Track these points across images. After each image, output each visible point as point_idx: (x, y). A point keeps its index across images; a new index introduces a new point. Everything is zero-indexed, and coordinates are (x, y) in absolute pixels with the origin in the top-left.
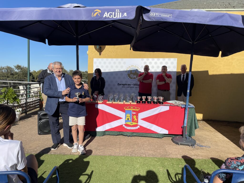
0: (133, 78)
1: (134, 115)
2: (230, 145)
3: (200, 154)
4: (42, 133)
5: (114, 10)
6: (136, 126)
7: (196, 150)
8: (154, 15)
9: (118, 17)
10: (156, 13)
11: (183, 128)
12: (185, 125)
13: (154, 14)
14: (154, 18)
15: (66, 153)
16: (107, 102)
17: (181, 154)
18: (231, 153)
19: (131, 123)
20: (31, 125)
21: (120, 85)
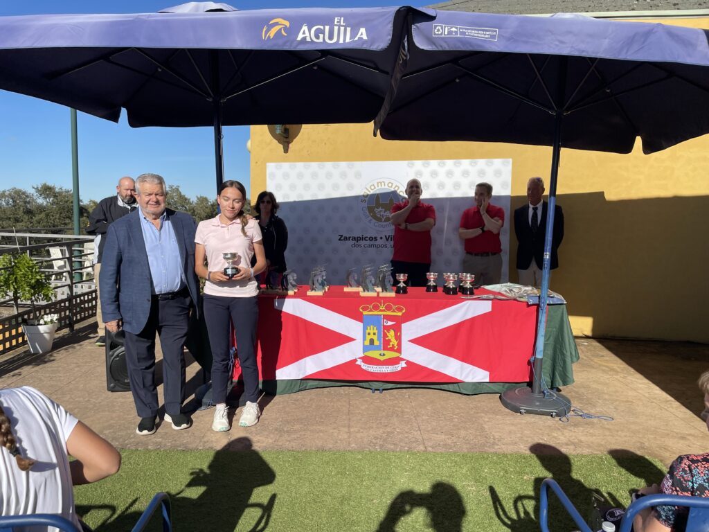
0: (383, 220)
1: (388, 328)
2: (670, 409)
3: (583, 438)
4: (119, 386)
5: (328, 21)
6: (396, 361)
7: (572, 428)
8: (446, 33)
9: (341, 41)
10: (452, 27)
11: (533, 363)
12: (539, 356)
13: (446, 29)
14: (446, 42)
15: (190, 446)
16: (310, 293)
17: (527, 441)
18: (675, 435)
19: (380, 355)
20: (86, 362)
21: (346, 239)
